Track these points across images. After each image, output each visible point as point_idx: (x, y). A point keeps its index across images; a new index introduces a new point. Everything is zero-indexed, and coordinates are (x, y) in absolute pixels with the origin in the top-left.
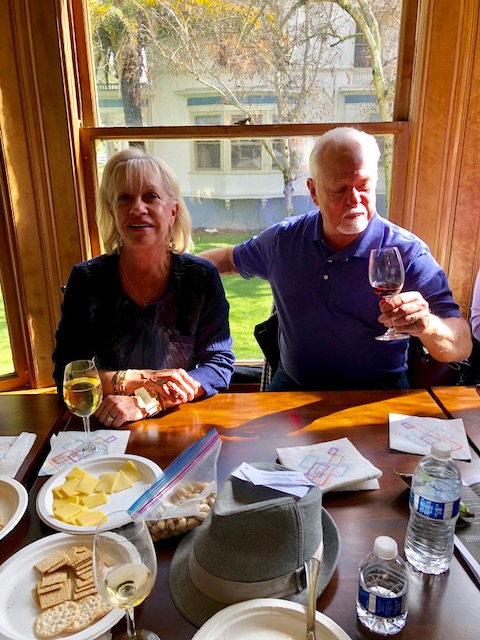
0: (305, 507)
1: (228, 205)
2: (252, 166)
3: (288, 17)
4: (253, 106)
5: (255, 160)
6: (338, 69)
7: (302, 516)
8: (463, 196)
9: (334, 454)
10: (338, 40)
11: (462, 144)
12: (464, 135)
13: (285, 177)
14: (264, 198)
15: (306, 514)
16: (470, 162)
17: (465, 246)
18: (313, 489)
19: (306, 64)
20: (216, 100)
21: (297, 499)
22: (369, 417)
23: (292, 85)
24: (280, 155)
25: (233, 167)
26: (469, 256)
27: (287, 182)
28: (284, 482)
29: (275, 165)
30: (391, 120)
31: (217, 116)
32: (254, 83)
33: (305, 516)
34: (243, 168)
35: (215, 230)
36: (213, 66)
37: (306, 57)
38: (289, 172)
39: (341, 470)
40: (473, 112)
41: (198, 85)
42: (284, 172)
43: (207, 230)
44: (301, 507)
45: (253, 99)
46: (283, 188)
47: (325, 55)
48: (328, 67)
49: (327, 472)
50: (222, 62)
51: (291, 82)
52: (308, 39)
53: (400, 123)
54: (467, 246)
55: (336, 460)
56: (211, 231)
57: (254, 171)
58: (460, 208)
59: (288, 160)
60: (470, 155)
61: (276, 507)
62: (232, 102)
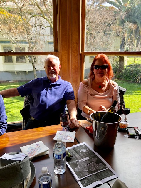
0: (23, 163)
1: (16, 73)
2: (23, 62)
3: (30, 20)
4: (21, 44)
5: (24, 60)
6: (45, 35)
7: (22, 166)
8: (73, 71)
9: (37, 146)
10: (44, 27)
11: (72, 58)
12: (72, 56)
13: (33, 65)
14: (27, 71)
15: (24, 165)
16: (74, 62)
17: (75, 84)
18: (27, 157)
19: (36, 33)
20: (9, 42)
21: (20, 161)
22: (49, 133)
23: (32, 39)
24: (31, 58)
25: (17, 62)
26: (77, 87)
27: (34, 66)
28: (17, 157)
29: (30, 61)
30: (54, 51)
31: (10, 47)
32: (21, 38)
33: (23, 166)
34: (20, 62)
35: (12, 81)
36: (7, 32)
37: (36, 31)
38: (34, 64)
39: (38, 150)
40: (73, 50)
41: (3, 37)
42: (33, 64)
43: (9, 81)
44: (21, 163)
45: (21, 42)
46: (33, 68)
47: (41, 31)
48: (42, 34)
49: (34, 152)
50: (10, 31)
51: (32, 38)
52: (36, 26)
53: (56, 52)
54: (76, 84)
55: (38, 148)
56: (11, 81)
57: (23, 63)
58: (73, 74)
59: (33, 60)
60: (74, 61)
61: (13, 165)
62: (15, 43)
